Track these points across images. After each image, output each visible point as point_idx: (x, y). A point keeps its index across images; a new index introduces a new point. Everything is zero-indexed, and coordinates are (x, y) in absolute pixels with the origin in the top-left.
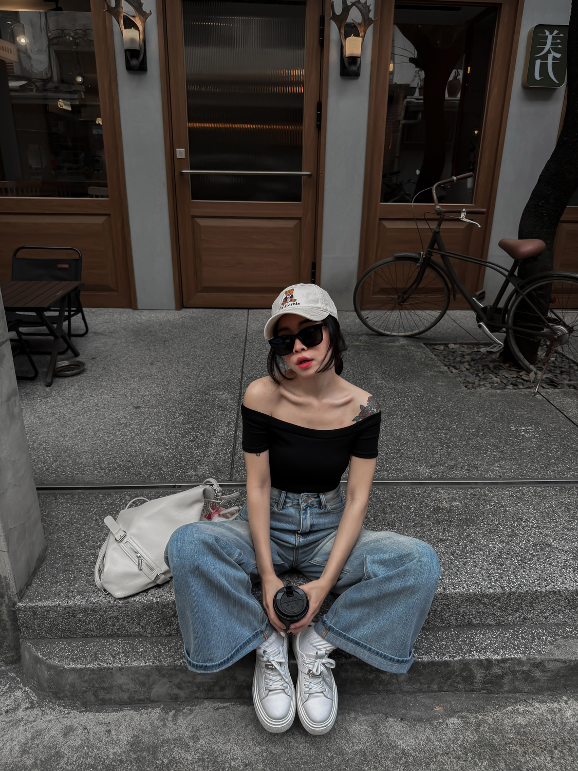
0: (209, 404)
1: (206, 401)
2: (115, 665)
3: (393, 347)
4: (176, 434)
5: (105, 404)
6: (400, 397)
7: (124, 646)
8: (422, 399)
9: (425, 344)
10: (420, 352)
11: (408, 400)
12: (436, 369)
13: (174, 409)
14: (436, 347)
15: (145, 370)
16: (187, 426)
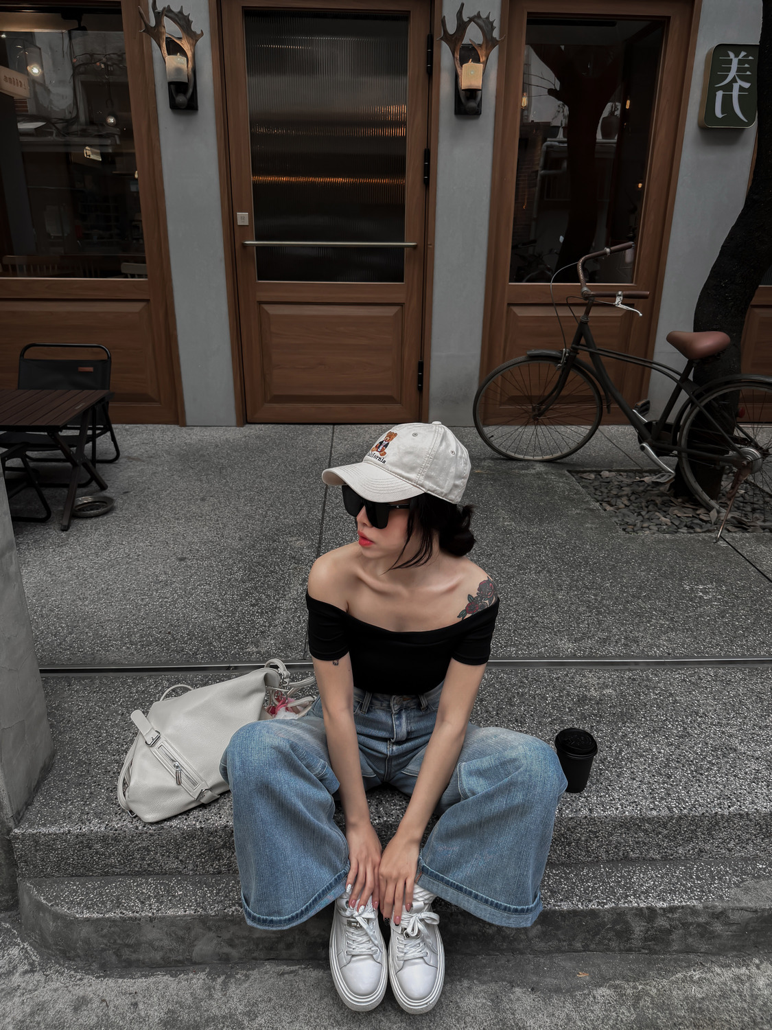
0: (279, 555)
1: (275, 549)
2: (143, 914)
3: (526, 475)
4: (233, 595)
5: (139, 555)
6: (535, 544)
7: (156, 887)
8: (564, 547)
9: (569, 471)
10: (562, 482)
11: (545, 548)
12: (584, 506)
13: (231, 561)
14: (585, 475)
15: (194, 508)
16: (248, 585)
